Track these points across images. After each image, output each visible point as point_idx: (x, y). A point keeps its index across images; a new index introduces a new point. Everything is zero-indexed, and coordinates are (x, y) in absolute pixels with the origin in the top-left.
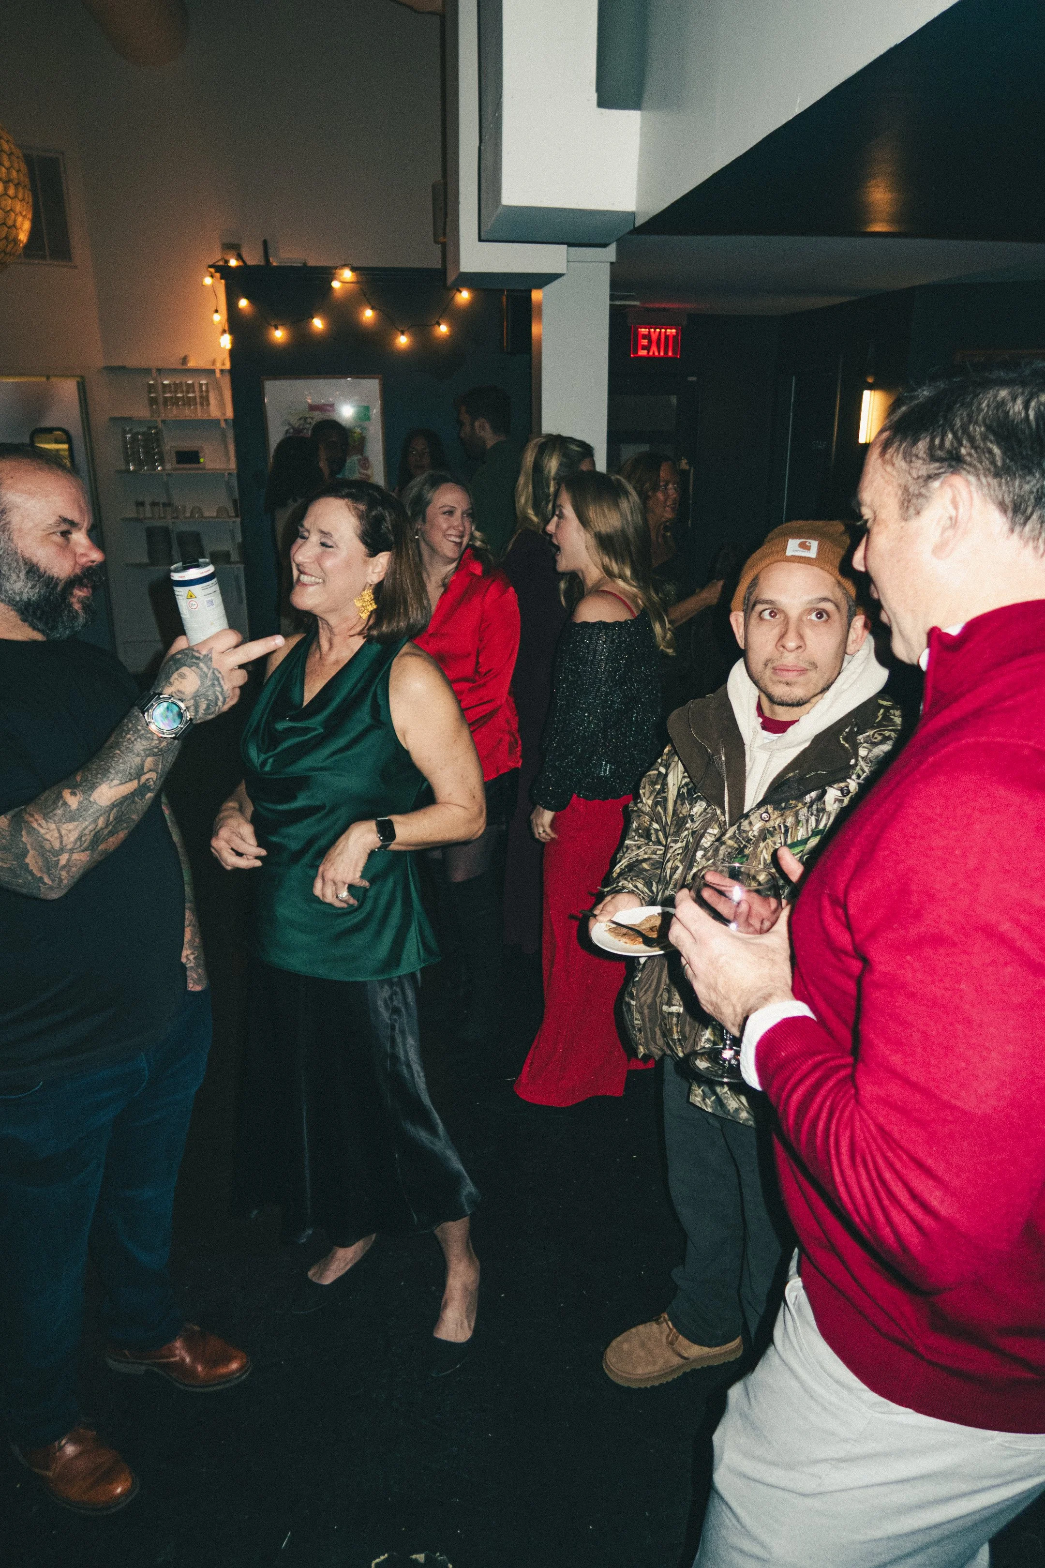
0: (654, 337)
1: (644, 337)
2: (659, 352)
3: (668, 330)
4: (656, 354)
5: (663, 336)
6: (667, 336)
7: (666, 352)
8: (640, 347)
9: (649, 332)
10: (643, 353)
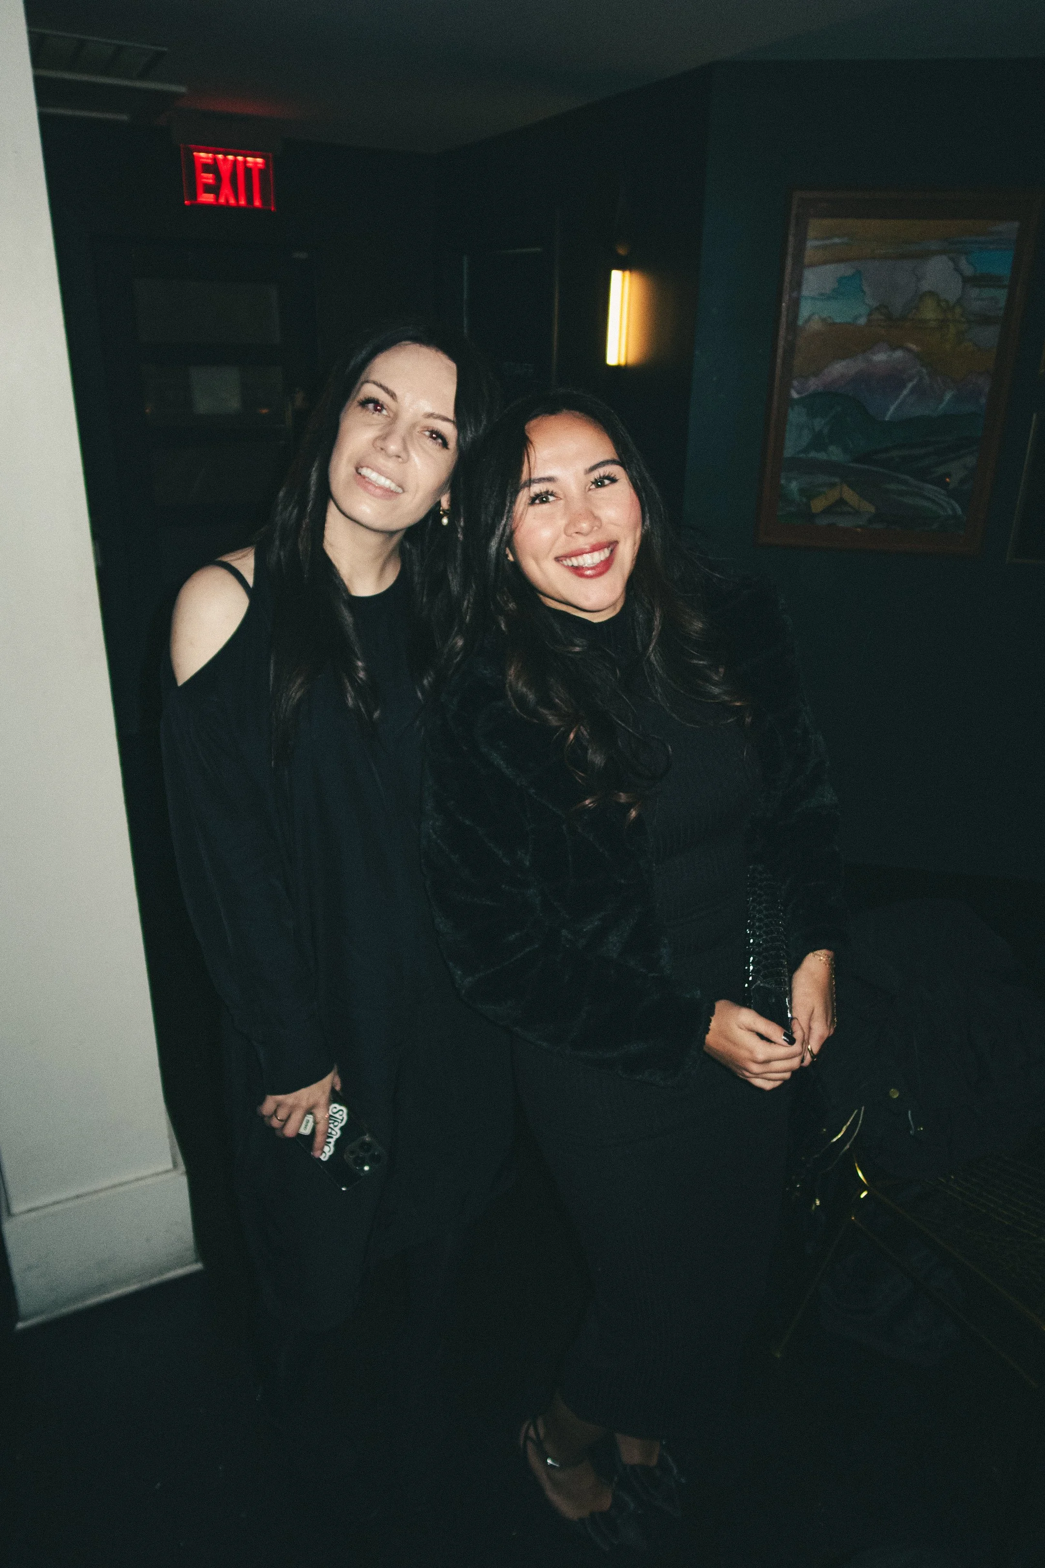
0: (225, 168)
1: (206, 168)
2: (237, 200)
3: (249, 159)
4: (232, 201)
5: (240, 170)
6: (248, 170)
7: (250, 199)
8: (200, 189)
9: (215, 159)
10: (208, 198)
